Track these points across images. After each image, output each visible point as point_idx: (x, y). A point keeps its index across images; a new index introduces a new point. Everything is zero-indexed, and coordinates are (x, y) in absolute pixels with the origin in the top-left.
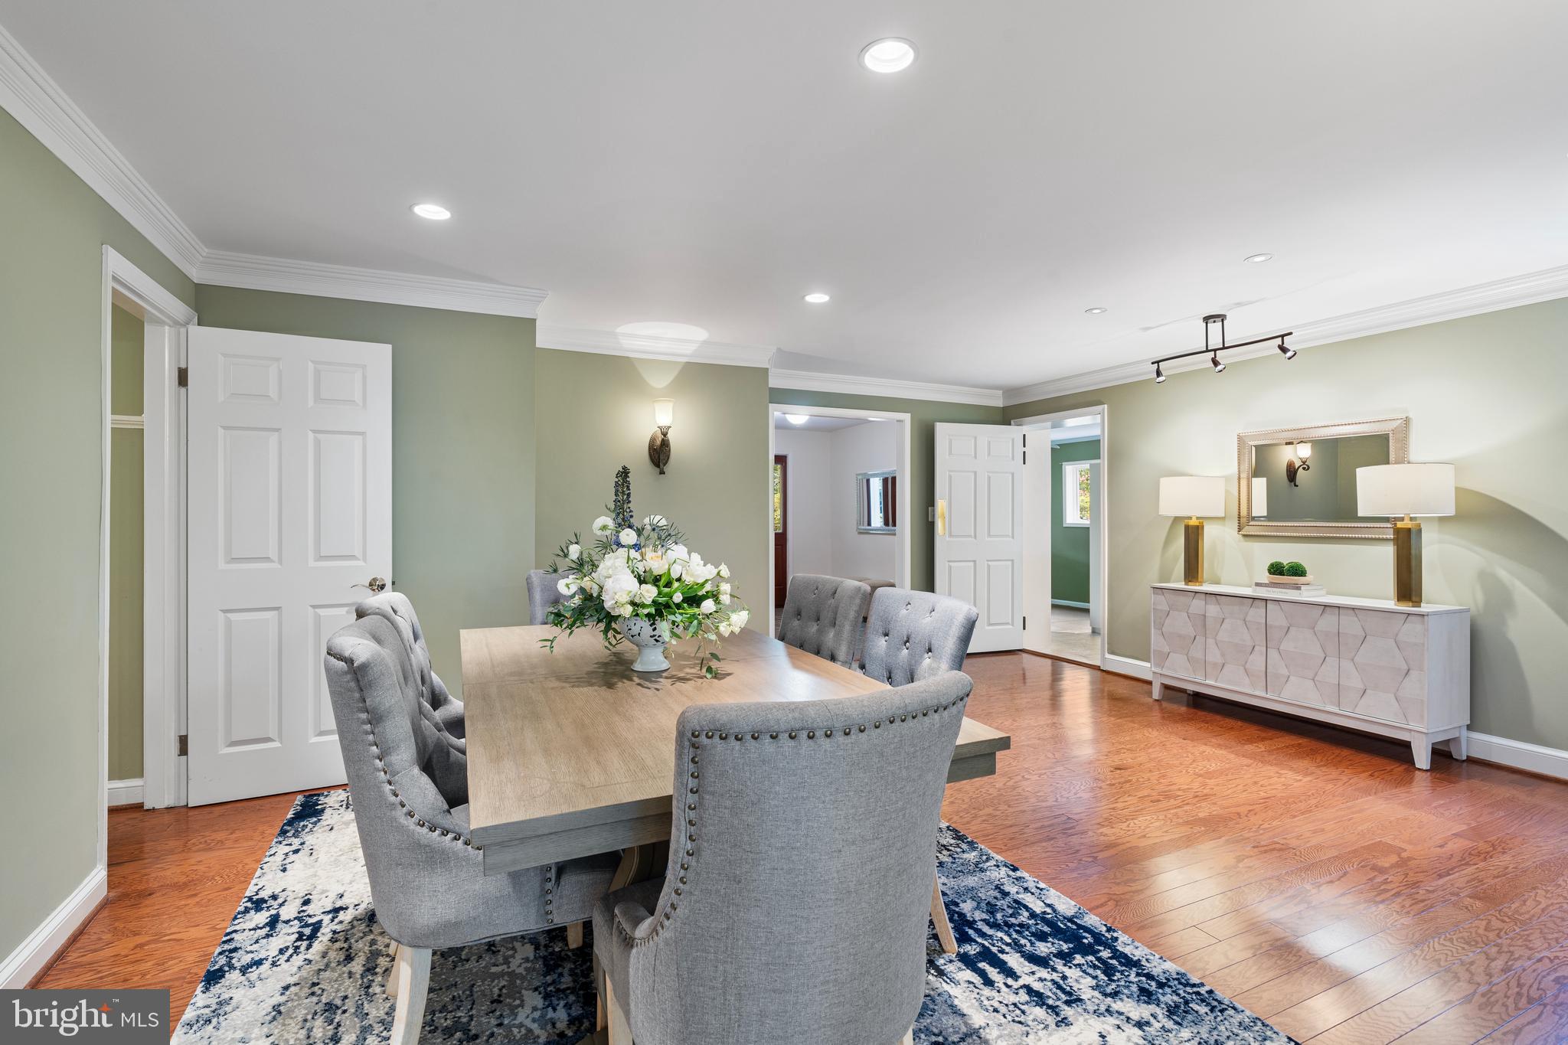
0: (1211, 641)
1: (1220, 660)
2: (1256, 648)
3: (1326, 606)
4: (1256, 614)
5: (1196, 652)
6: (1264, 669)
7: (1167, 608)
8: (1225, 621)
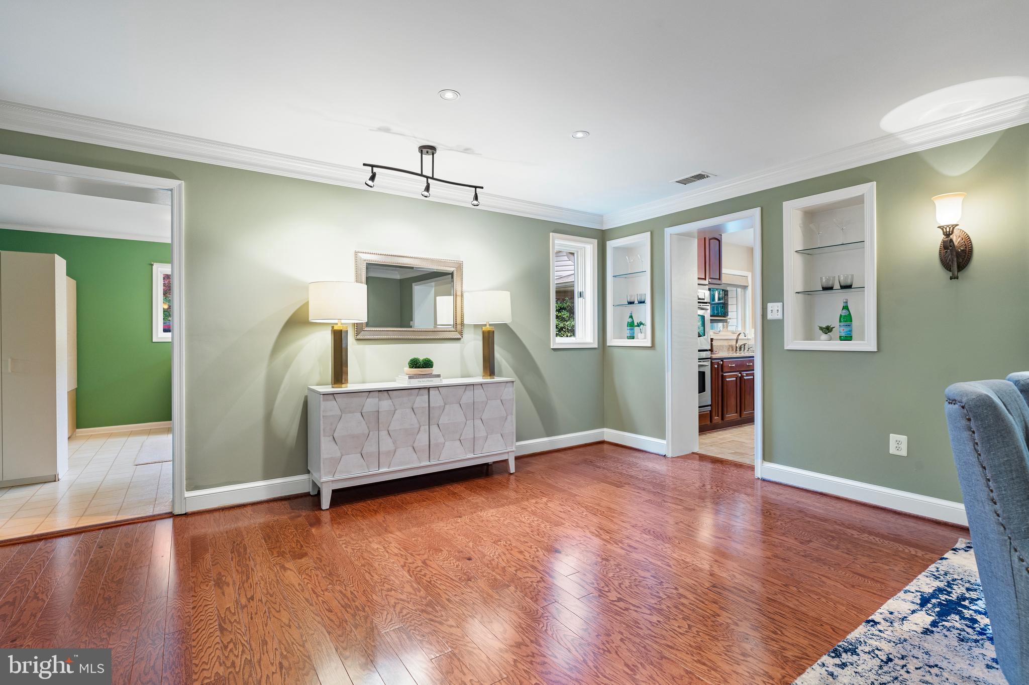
0: (384, 434)
1: (391, 447)
2: (422, 428)
3: (467, 385)
4: (421, 401)
5: (370, 447)
6: (428, 443)
7: (339, 413)
8: (396, 411)
